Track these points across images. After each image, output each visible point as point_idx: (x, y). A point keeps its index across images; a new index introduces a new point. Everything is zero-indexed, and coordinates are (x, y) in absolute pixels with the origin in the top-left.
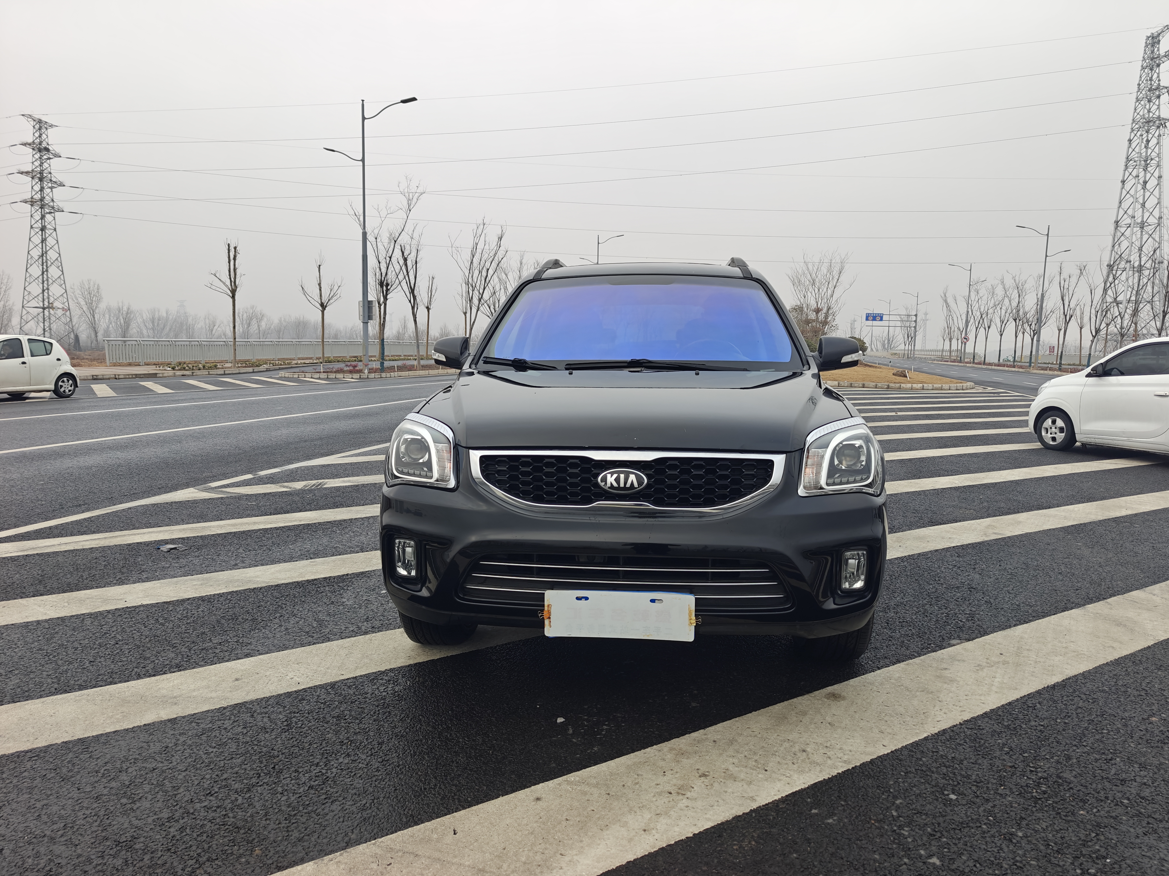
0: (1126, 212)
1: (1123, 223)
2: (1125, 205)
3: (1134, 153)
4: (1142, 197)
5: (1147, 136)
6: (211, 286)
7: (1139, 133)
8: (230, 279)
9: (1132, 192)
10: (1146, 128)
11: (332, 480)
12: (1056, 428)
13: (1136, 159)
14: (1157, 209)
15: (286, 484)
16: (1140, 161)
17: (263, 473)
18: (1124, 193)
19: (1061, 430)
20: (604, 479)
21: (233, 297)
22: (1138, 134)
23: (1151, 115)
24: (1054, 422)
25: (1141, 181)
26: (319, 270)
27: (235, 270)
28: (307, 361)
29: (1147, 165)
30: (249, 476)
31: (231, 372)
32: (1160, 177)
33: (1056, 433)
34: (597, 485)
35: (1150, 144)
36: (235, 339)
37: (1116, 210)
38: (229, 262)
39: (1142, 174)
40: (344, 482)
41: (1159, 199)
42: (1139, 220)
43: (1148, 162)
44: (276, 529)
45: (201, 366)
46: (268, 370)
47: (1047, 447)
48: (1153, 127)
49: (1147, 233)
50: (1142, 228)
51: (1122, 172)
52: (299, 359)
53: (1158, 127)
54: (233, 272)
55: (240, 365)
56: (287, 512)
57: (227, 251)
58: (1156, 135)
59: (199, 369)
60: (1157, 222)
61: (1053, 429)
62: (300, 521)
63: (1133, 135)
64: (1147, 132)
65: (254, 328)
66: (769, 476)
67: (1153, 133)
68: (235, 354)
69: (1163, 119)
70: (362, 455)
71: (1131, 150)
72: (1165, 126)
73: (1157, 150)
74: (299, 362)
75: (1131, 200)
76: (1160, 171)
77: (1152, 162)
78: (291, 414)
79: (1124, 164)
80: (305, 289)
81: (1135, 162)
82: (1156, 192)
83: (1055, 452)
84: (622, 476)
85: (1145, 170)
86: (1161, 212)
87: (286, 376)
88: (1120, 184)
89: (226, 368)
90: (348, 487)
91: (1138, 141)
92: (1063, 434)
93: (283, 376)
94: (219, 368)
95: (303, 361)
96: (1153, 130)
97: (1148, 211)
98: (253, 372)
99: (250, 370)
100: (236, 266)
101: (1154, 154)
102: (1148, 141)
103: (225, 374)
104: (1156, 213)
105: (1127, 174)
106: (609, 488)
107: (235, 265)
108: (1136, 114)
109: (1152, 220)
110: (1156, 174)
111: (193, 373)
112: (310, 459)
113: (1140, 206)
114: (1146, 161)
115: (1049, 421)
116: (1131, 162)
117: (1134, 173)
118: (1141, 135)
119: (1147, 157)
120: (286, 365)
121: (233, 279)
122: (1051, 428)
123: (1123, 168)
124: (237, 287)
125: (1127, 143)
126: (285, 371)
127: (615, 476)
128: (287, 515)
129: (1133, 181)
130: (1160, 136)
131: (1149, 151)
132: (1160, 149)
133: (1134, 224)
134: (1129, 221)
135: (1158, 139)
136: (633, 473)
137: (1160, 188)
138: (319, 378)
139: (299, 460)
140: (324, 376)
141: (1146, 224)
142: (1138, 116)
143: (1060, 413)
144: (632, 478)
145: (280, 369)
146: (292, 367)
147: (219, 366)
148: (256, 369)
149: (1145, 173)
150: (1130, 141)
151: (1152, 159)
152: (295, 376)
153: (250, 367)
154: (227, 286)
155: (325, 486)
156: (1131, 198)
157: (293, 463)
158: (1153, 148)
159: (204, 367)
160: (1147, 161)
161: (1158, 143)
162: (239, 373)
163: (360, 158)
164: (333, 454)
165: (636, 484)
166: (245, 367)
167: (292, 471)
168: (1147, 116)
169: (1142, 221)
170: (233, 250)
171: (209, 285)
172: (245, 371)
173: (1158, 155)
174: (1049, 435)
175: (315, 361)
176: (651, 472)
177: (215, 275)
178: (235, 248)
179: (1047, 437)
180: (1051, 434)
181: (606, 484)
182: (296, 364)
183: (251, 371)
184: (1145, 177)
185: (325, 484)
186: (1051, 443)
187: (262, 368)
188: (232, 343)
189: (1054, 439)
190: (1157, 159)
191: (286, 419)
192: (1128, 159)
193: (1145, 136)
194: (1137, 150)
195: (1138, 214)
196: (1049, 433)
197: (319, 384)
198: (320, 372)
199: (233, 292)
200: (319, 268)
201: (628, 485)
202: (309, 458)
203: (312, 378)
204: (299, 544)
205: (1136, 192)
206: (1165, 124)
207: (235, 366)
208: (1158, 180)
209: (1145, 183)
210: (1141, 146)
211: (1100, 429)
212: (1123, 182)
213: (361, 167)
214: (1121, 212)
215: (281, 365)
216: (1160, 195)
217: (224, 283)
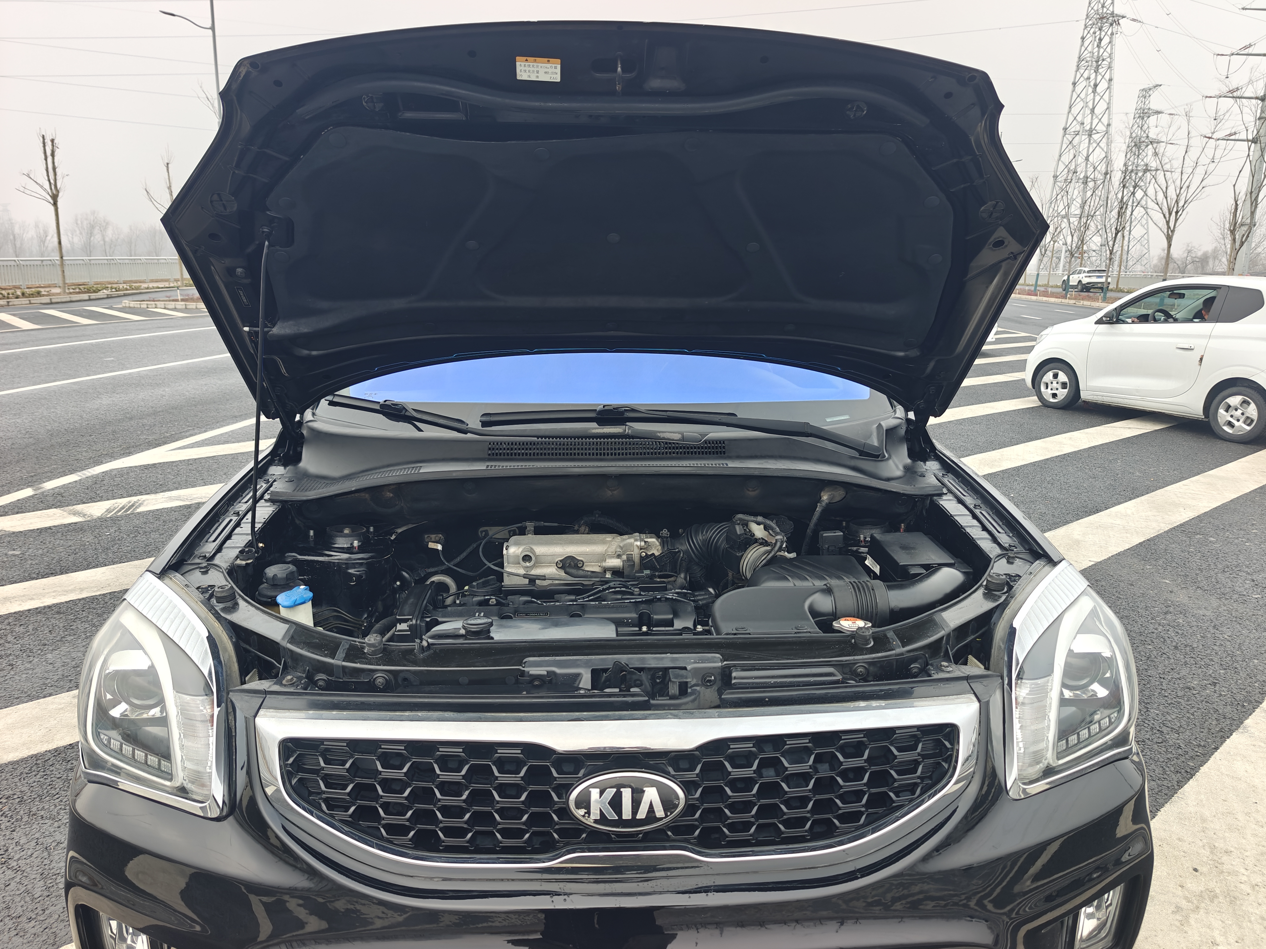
0: (1075, 118)
1: (1071, 131)
2: (1075, 110)
3: (1086, 52)
4: (1092, 101)
5: (1100, 34)
6: (24, 190)
7: (1093, 30)
8: (49, 180)
9: (1083, 95)
10: (1099, 24)
11: (152, 496)
12: (1057, 383)
13: (1088, 59)
14: (1106, 116)
15: (79, 507)
16: (1092, 62)
17: (50, 485)
18: (1075, 96)
19: (1064, 385)
20: (584, 802)
21: (55, 204)
22: (1091, 32)
23: (1105, 10)
24: (1056, 376)
25: (1092, 84)
26: (168, 170)
27: (54, 169)
28: (161, 285)
29: (1098, 67)
30: (28, 492)
31: (59, 300)
32: (1111, 80)
33: (1057, 389)
34: (564, 812)
35: (1103, 43)
36: (62, 257)
37: (1066, 116)
38: (46, 159)
39: (1093, 76)
40: (171, 499)
41: (1108, 104)
42: (1088, 128)
43: (1100, 63)
44: (38, 611)
45: (19, 293)
46: (109, 297)
47: (1045, 404)
48: (1106, 24)
49: (1095, 141)
50: (1090, 136)
51: (1074, 73)
52: (152, 281)
53: (1111, 25)
54: (52, 171)
55: (72, 291)
56: (64, 571)
57: (42, 145)
58: (1109, 33)
59: (17, 297)
60: (1105, 129)
61: (1055, 384)
62: (82, 590)
63: (1086, 32)
64: (1100, 29)
65: (97, 238)
66: (951, 758)
67: (1106, 31)
68: (64, 276)
69: (1117, 15)
70: (208, 445)
71: (1083, 49)
72: (1119, 23)
73: (1109, 50)
74: (151, 285)
75: (1081, 104)
76: (1111, 74)
77: (1104, 63)
78: (122, 370)
79: (1076, 64)
80: (151, 193)
81: (1087, 62)
82: (1106, 97)
83: (1056, 411)
84: (627, 794)
85: (1096, 71)
86: (1109, 119)
87: (132, 305)
88: (1071, 87)
89: (54, 294)
90: (172, 510)
91: (1091, 39)
92: (1066, 391)
93: (127, 305)
94: (44, 295)
95: (155, 285)
96: (1106, 27)
97: (1097, 117)
98: (90, 300)
99: (85, 296)
100: (56, 164)
101: (1105, 54)
102: (1100, 40)
103: (51, 303)
104: (1105, 120)
105: (1078, 75)
106: (596, 821)
107: (53, 163)
108: (1090, 9)
109: (1101, 128)
110: (1107, 77)
111: (8, 302)
112: (130, 454)
113: (1089, 112)
114: (1097, 62)
115: (1050, 375)
116: (1083, 62)
117: (1086, 75)
118: (1095, 33)
119: (1098, 57)
120: (133, 289)
121: (52, 181)
122: (1052, 383)
123: (1075, 68)
124: (58, 191)
125: (1080, 41)
126: (130, 298)
127: (610, 793)
128: (63, 577)
129: (1084, 83)
130: (1112, 34)
131: (1102, 50)
132: (1112, 49)
133: (1083, 132)
134: (1078, 128)
135: (1110, 38)
136: (653, 783)
137: (1110, 92)
138: (175, 309)
139: (113, 457)
140: (180, 305)
141: (1094, 132)
142: (1092, 11)
143: (1062, 365)
144: (651, 795)
145: (125, 295)
146: (141, 293)
147: (43, 293)
148: (93, 296)
149: (1096, 76)
150: (1083, 38)
151: (1103, 60)
152: (142, 306)
153: (85, 293)
154: (45, 190)
155: (139, 510)
156: (1081, 102)
157: (102, 463)
158: (1105, 47)
159: (23, 294)
160: (1098, 60)
161: (1110, 42)
162: (71, 302)
163: (209, 25)
164: (165, 443)
165: (660, 812)
166: (79, 293)
167: (97, 480)
168: (1101, 11)
169: (1091, 128)
170: (50, 143)
171: (22, 189)
172: (78, 299)
173: (1110, 56)
174: (1049, 390)
175: (172, 285)
176: (692, 775)
177: (28, 176)
178: (52, 141)
179: (1047, 393)
180: (1052, 389)
181: (589, 813)
182: (148, 288)
183: (87, 298)
184: (1096, 79)
185: (140, 506)
186: (1052, 400)
187: (101, 294)
188: (58, 263)
189: (1054, 396)
190: (1109, 60)
191: (113, 378)
192: (1080, 59)
193: (1098, 33)
194: (1090, 49)
195: (1087, 121)
196: (1049, 388)
197: (173, 318)
198: (177, 300)
199: (55, 198)
200: (168, 167)
201: (642, 814)
202: (128, 451)
203: (165, 308)
204: (64, 649)
205: (1087, 95)
206: (1118, 21)
207: (65, 292)
208: (1109, 83)
209: (1096, 86)
210: (1093, 45)
211: (1109, 386)
212: (1074, 84)
213: (211, 39)
214: (1071, 118)
215: (127, 289)
216: (1110, 100)
217: (42, 187)
